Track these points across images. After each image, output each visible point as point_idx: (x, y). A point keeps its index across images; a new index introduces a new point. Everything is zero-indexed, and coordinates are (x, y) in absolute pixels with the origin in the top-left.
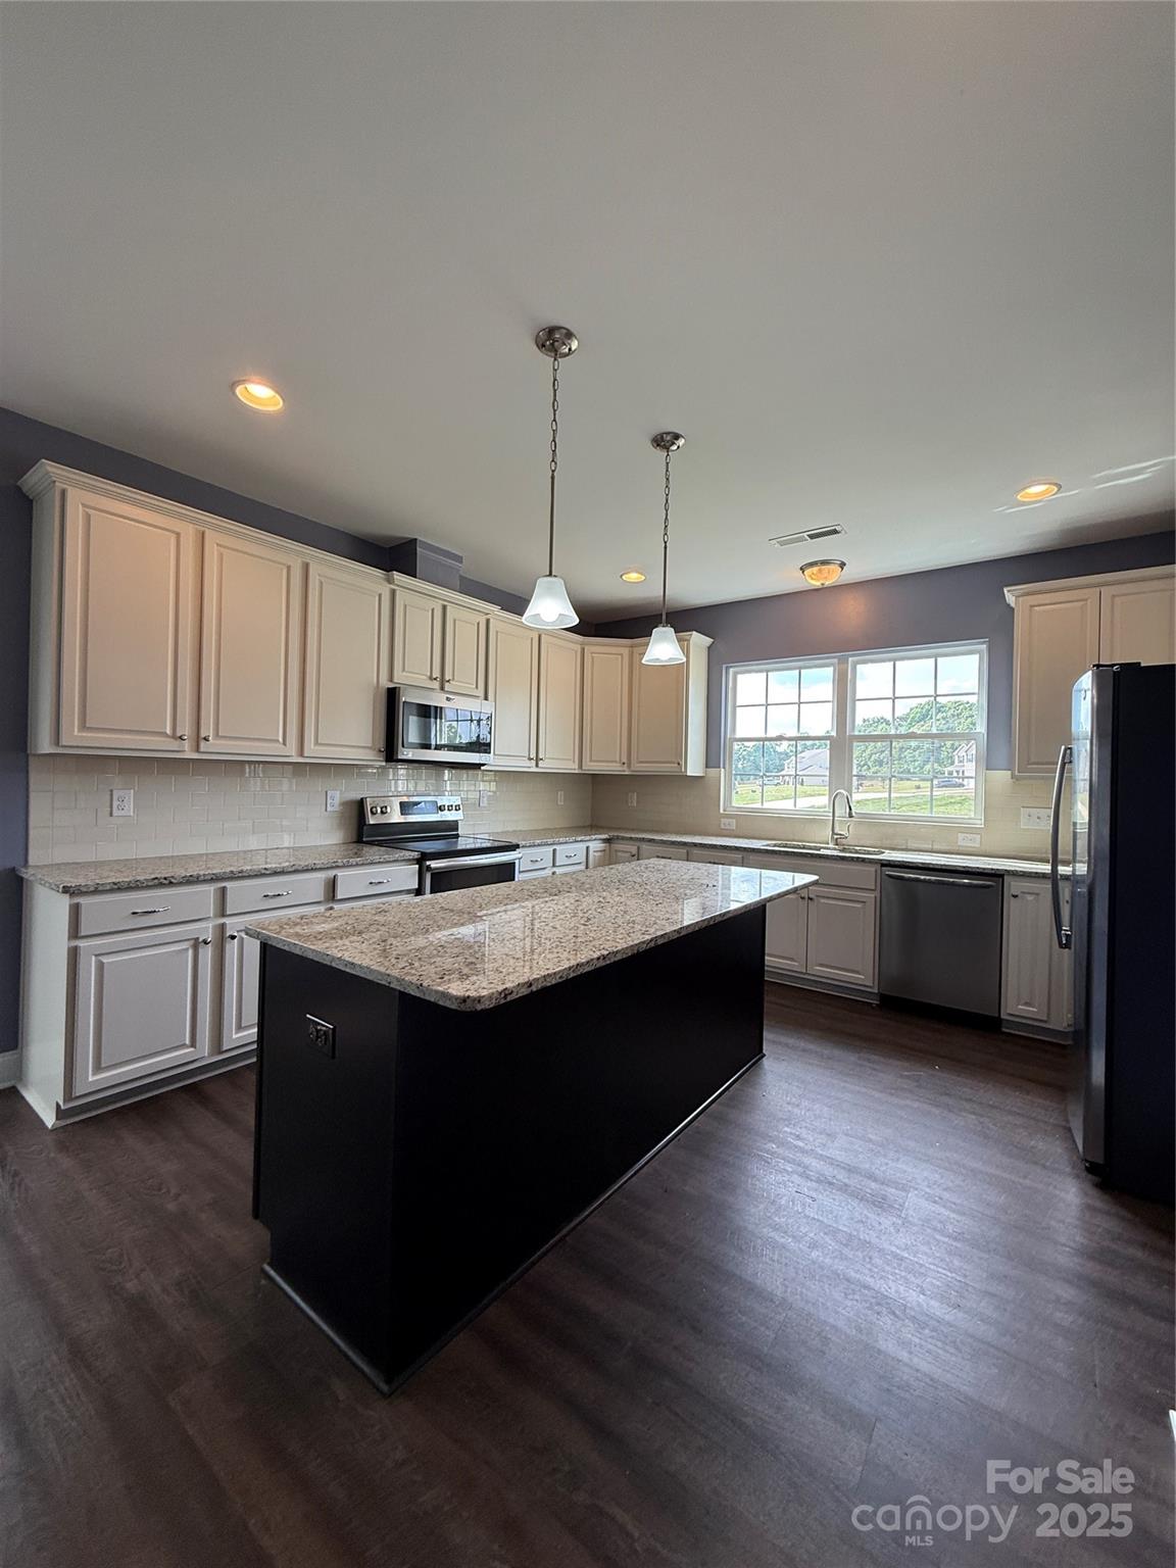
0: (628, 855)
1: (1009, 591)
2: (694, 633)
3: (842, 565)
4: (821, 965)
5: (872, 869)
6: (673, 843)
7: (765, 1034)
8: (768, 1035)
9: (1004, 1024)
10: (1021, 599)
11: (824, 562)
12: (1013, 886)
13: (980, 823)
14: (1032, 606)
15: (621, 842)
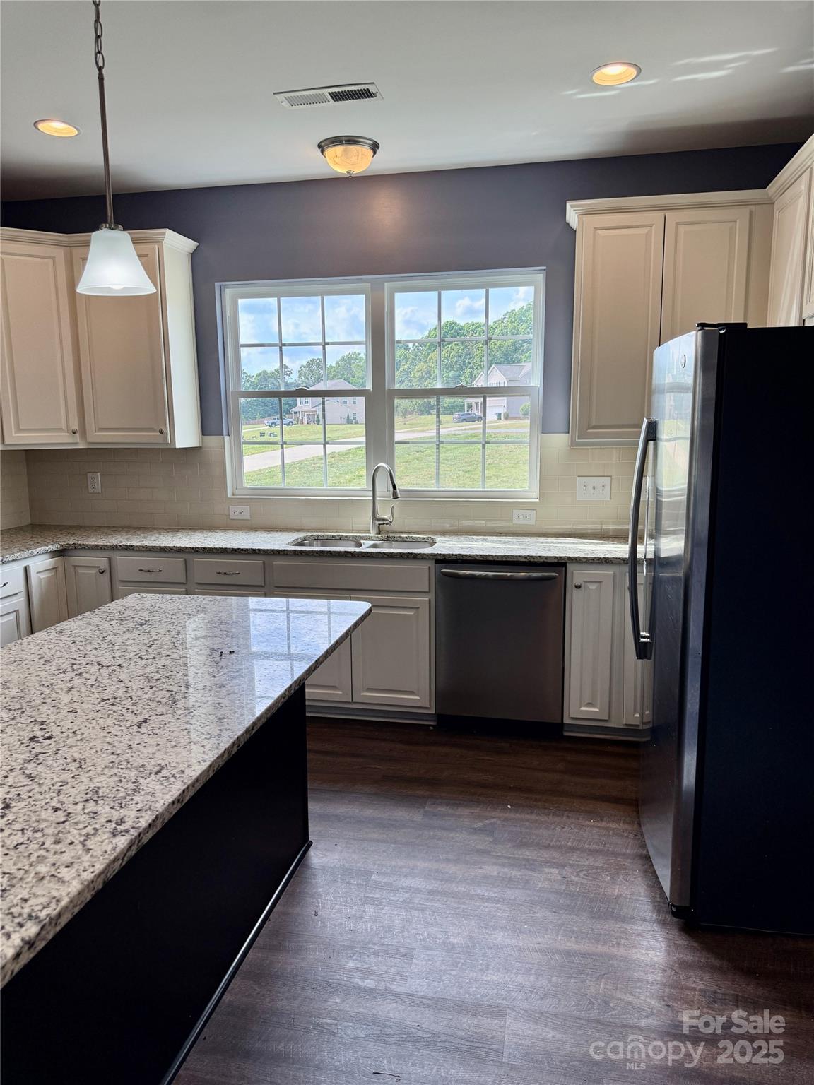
0: (94, 571)
1: (572, 206)
2: (168, 231)
3: (375, 147)
4: (369, 690)
5: (425, 567)
6: (163, 550)
7: (309, 807)
8: (313, 808)
9: (565, 728)
10: (585, 218)
11: (352, 140)
12: (577, 575)
13: (534, 497)
14: (596, 229)
15: (82, 553)
